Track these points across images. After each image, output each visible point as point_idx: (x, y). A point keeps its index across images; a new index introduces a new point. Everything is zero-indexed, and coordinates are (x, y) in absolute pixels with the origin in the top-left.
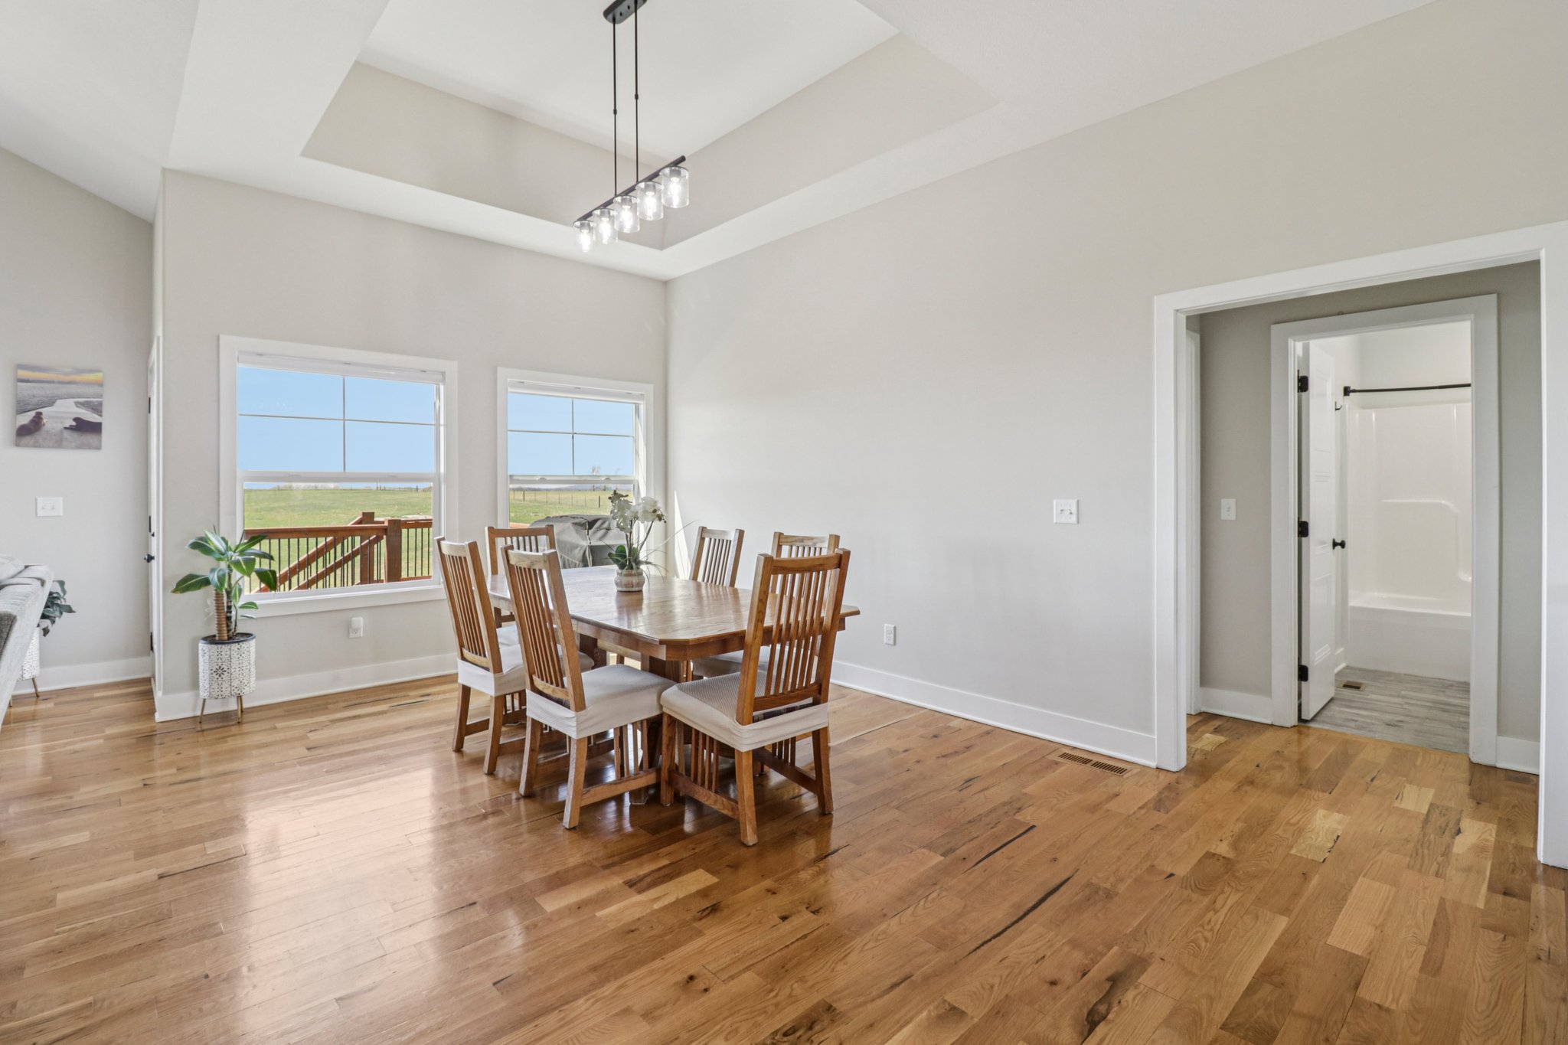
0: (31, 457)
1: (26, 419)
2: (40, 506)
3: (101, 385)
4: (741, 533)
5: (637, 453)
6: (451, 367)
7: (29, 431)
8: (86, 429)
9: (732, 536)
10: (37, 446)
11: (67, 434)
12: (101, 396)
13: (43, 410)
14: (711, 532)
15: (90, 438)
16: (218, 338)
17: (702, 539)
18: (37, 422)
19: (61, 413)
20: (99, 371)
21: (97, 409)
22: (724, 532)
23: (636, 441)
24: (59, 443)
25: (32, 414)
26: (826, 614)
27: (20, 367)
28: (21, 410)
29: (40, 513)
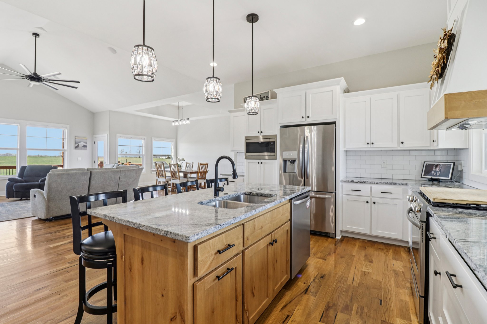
0: (78, 151)
1: (77, 145)
2: (78, 159)
3: (87, 139)
4: (193, 163)
5: (172, 151)
6: (146, 138)
7: (77, 147)
8: (85, 146)
9: (192, 163)
10: (78, 149)
11: (82, 147)
12: (87, 141)
13: (79, 144)
14: (188, 163)
15: (85, 148)
16: (116, 135)
17: (187, 164)
18: (78, 145)
19: (81, 144)
20: (86, 137)
21: (86, 143)
22: (190, 163)
23: (172, 149)
24: (81, 149)
25: (77, 144)
26: (206, 171)
27: (75, 137)
28: (76, 144)
29: (78, 160)
